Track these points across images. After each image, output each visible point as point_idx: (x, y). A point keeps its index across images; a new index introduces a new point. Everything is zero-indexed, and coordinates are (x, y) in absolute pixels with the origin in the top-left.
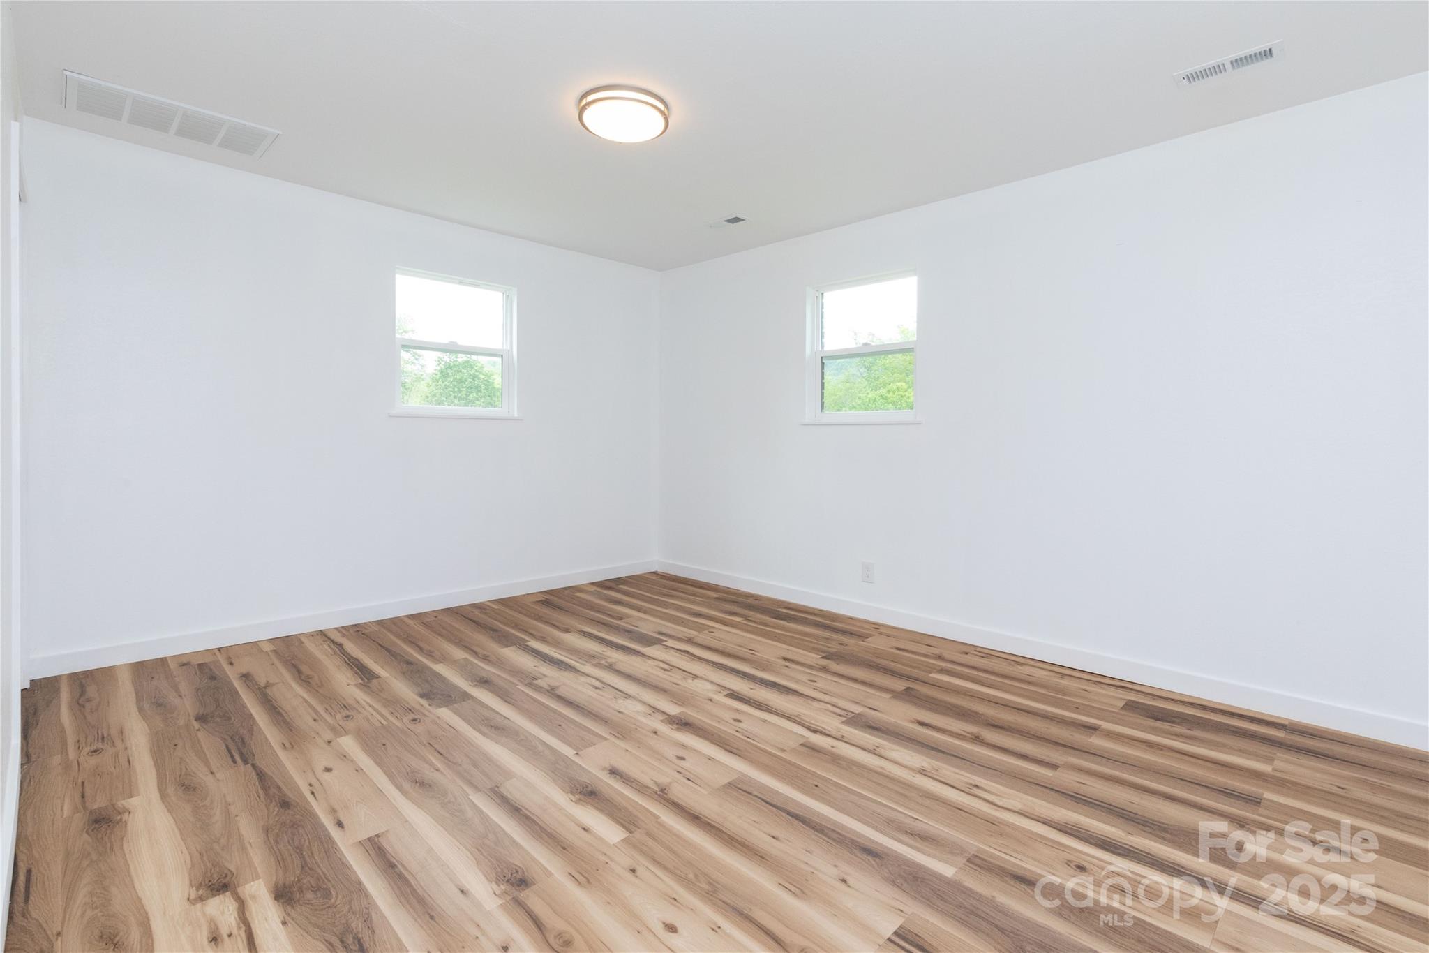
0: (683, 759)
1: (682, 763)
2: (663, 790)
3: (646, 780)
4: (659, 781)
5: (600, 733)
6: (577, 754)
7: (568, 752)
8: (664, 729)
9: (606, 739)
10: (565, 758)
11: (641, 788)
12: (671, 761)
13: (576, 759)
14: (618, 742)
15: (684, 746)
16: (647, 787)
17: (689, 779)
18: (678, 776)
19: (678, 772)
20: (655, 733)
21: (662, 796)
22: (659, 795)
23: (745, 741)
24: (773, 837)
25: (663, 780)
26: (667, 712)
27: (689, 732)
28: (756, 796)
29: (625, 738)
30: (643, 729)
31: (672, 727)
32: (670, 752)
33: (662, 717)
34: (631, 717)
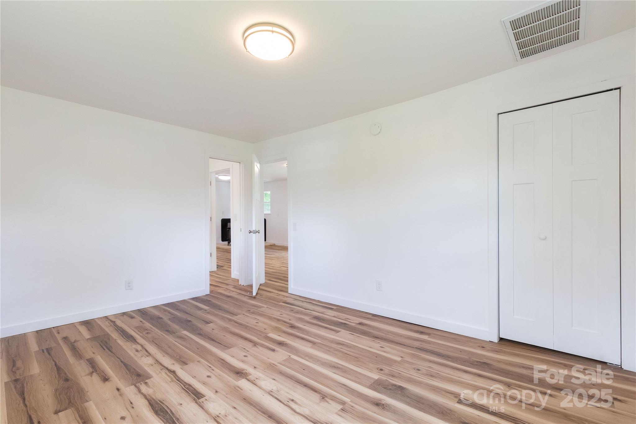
0: (245, 356)
1: (245, 354)
2: (255, 345)
3: (261, 348)
4: (256, 348)
5: (282, 366)
6: (290, 356)
7: (293, 357)
8: (250, 370)
9: (279, 363)
10: (294, 354)
11: (263, 346)
12: (250, 355)
13: (290, 354)
14: (273, 362)
15: (243, 361)
16: (261, 346)
17: (245, 349)
18: (248, 350)
19: (248, 351)
20: (255, 368)
21: (255, 344)
22: (256, 344)
23: (213, 365)
24: (225, 336)
25: (255, 348)
26: (247, 381)
27: (238, 369)
28: (222, 345)
29: (270, 364)
30: (261, 370)
31: (246, 371)
32: (250, 358)
33: (250, 377)
34: (268, 376)
